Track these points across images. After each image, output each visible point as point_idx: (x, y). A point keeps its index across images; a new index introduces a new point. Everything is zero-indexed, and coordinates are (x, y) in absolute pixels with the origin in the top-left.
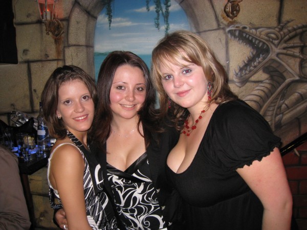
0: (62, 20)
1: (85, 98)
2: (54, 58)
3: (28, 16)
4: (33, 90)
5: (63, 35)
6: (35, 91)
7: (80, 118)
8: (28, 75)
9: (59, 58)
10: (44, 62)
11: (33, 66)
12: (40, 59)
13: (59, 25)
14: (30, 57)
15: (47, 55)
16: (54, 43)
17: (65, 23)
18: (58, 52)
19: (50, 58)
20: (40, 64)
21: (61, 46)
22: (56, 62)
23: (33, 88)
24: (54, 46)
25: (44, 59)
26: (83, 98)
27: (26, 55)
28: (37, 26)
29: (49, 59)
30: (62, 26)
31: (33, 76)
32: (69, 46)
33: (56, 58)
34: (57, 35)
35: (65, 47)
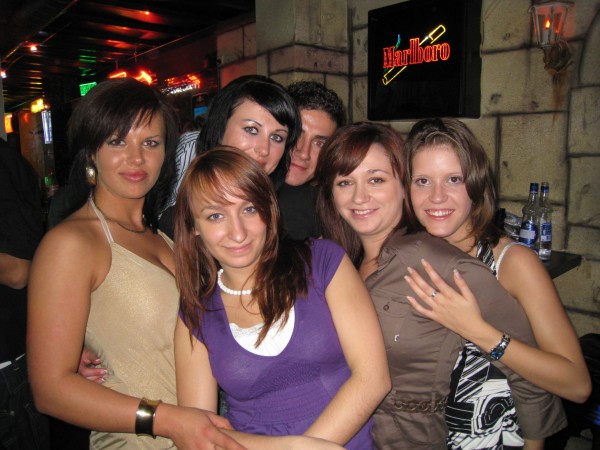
0: (571, 40)
1: (454, 179)
2: (549, 109)
3: (505, 39)
4: (501, 163)
5: (570, 68)
6: (505, 164)
7: (436, 214)
8: (496, 137)
9: (559, 109)
10: (526, 116)
11: (507, 122)
12: (520, 110)
13: (566, 50)
14: (502, 106)
15: (535, 104)
16: (551, 83)
17: (576, 46)
18: (558, 98)
19: (541, 108)
20: (520, 118)
21: (565, 89)
22: (551, 116)
23: (503, 159)
24: (550, 88)
25: (528, 110)
26: (452, 178)
27: (496, 103)
28: (522, 54)
29: (538, 109)
30: (571, 51)
31: (504, 140)
32: (581, 87)
33: (552, 109)
34: (558, 69)
35: (572, 89)
